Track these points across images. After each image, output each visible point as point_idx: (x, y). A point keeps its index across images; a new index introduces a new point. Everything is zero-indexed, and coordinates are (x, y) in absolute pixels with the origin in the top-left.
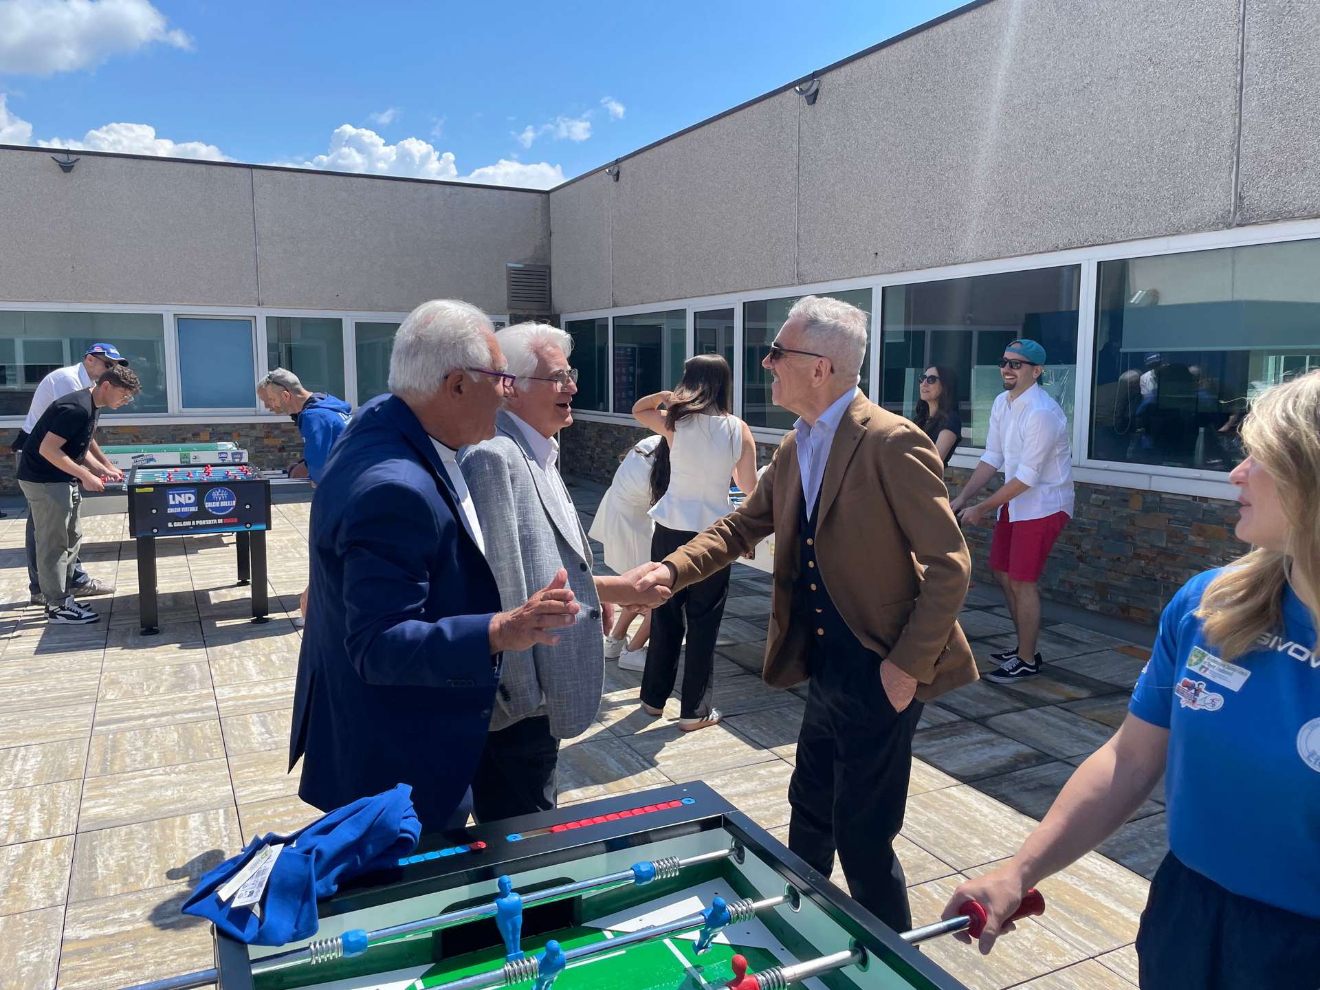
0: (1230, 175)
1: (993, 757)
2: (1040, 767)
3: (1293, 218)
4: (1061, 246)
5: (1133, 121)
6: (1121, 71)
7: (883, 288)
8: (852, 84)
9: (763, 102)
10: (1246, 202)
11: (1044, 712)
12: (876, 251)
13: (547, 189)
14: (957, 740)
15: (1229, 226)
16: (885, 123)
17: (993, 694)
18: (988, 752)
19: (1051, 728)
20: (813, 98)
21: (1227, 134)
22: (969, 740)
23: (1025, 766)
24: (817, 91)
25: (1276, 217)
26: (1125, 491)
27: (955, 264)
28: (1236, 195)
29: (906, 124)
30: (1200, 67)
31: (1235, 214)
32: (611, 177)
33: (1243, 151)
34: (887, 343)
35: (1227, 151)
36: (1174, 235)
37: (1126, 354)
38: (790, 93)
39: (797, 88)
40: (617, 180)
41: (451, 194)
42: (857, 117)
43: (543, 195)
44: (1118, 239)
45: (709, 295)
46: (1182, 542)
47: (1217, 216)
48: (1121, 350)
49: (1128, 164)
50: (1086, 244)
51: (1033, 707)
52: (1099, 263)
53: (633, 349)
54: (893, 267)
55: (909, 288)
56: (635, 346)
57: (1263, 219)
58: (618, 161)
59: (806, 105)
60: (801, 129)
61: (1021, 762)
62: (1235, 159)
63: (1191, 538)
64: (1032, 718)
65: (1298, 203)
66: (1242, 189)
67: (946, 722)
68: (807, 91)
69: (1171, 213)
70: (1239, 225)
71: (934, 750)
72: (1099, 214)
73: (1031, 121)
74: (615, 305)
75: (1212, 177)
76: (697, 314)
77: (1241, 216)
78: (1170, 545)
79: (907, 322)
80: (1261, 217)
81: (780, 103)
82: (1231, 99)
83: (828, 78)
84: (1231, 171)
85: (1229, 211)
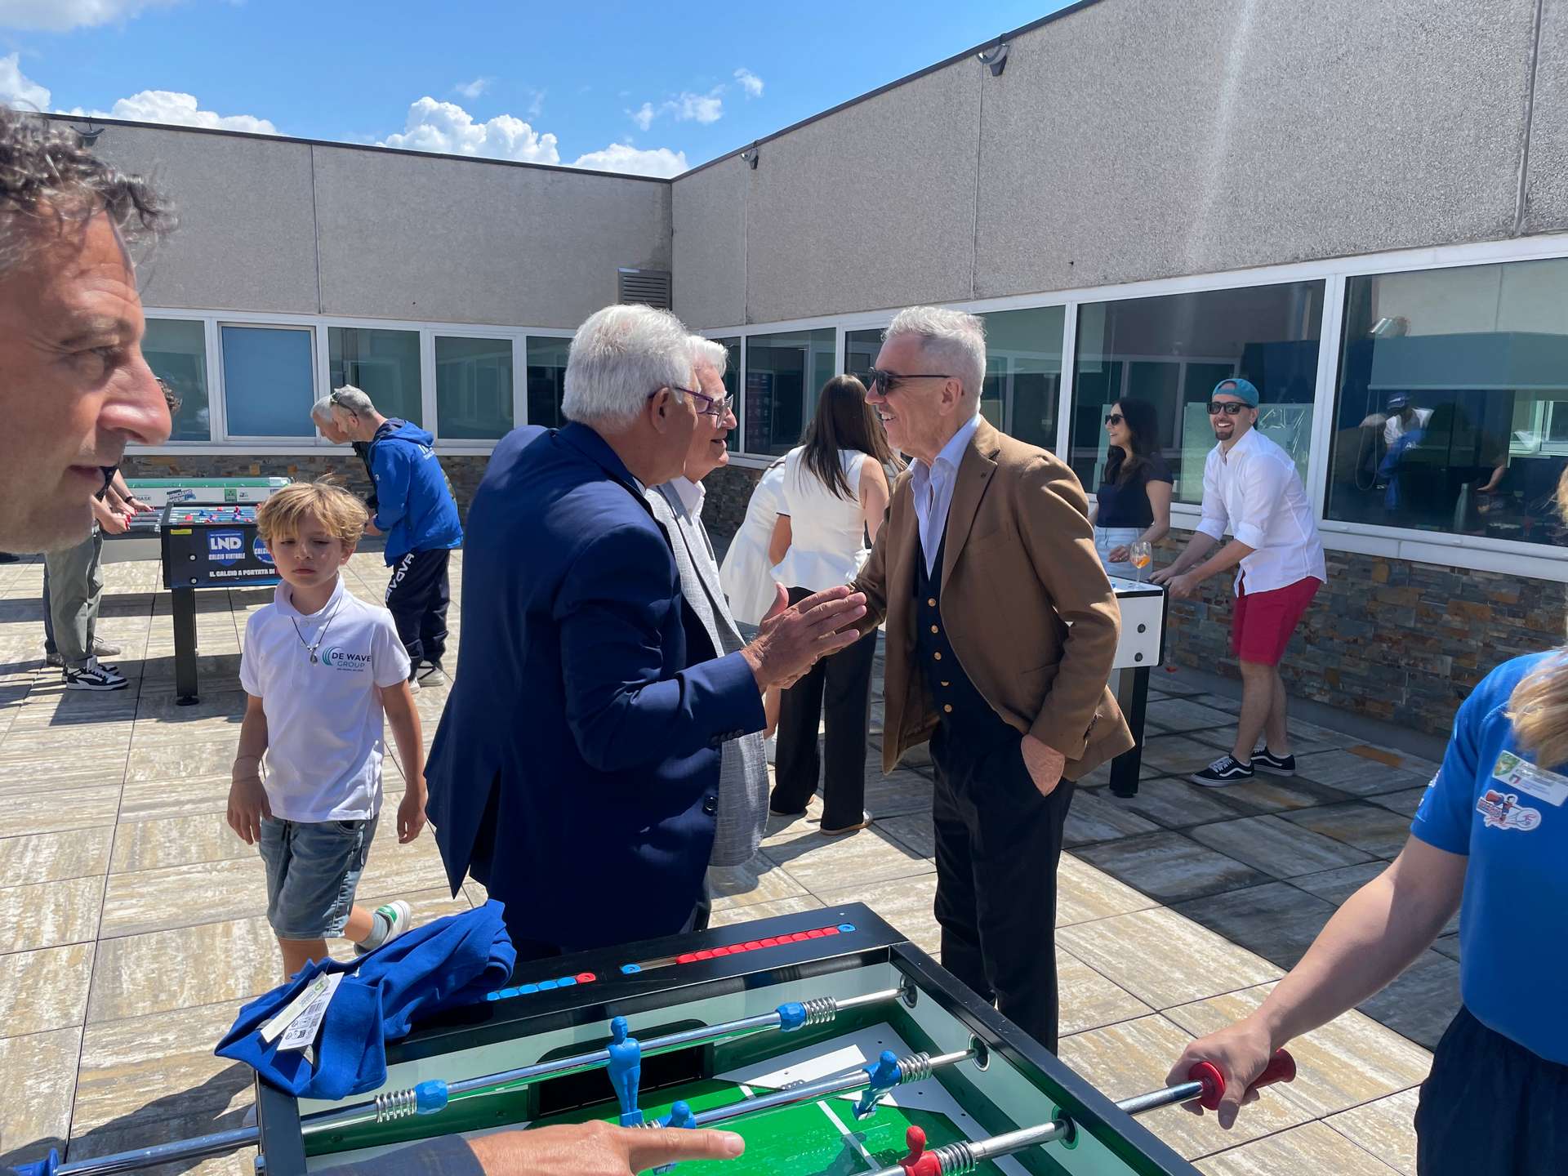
0: (1515, 172)
1: (1197, 875)
2: (1255, 889)
4: (1302, 256)
5: (1398, 102)
6: (1385, 40)
7: (1079, 305)
8: (1048, 50)
9: (937, 73)
10: (1535, 206)
11: (1261, 822)
12: (1071, 260)
13: (669, 178)
14: (1155, 854)
15: (1512, 236)
16: (1088, 100)
17: (1198, 799)
18: (1194, 869)
19: (1268, 842)
20: (999, 68)
21: (1514, 122)
22: (1170, 853)
23: (1237, 886)
24: (1005, 59)
26: (1370, 559)
27: (1170, 277)
28: (1522, 195)
29: (1114, 102)
30: (1485, 36)
31: (1520, 220)
32: (747, 163)
33: (1533, 141)
34: (1081, 374)
35: (1513, 142)
36: (1441, 245)
37: (1374, 392)
38: (972, 61)
39: (981, 55)
40: (755, 167)
41: (553, 181)
42: (1053, 92)
43: (665, 185)
44: (1374, 249)
45: (865, 311)
46: (1435, 623)
47: (1498, 222)
48: (1369, 387)
49: (1390, 156)
50: (1333, 255)
51: (1248, 816)
52: (1348, 279)
53: (770, 376)
54: (1092, 280)
55: (1109, 305)
56: (772, 372)
57: (1555, 228)
58: (756, 144)
59: (991, 76)
60: (984, 107)
61: (1232, 882)
62: (1523, 152)
63: (1446, 617)
64: (1246, 830)
66: (1530, 189)
67: (1140, 831)
68: (993, 58)
69: (1441, 218)
70: (1525, 235)
71: (1128, 864)
72: (1352, 217)
73: (1270, 101)
74: (749, 322)
75: (1494, 174)
76: (850, 335)
77: (1527, 224)
78: (1419, 625)
79: (1106, 350)
80: (1552, 225)
81: (959, 73)
82: (1520, 77)
83: (1019, 42)
84: (1517, 168)
85: (1513, 218)
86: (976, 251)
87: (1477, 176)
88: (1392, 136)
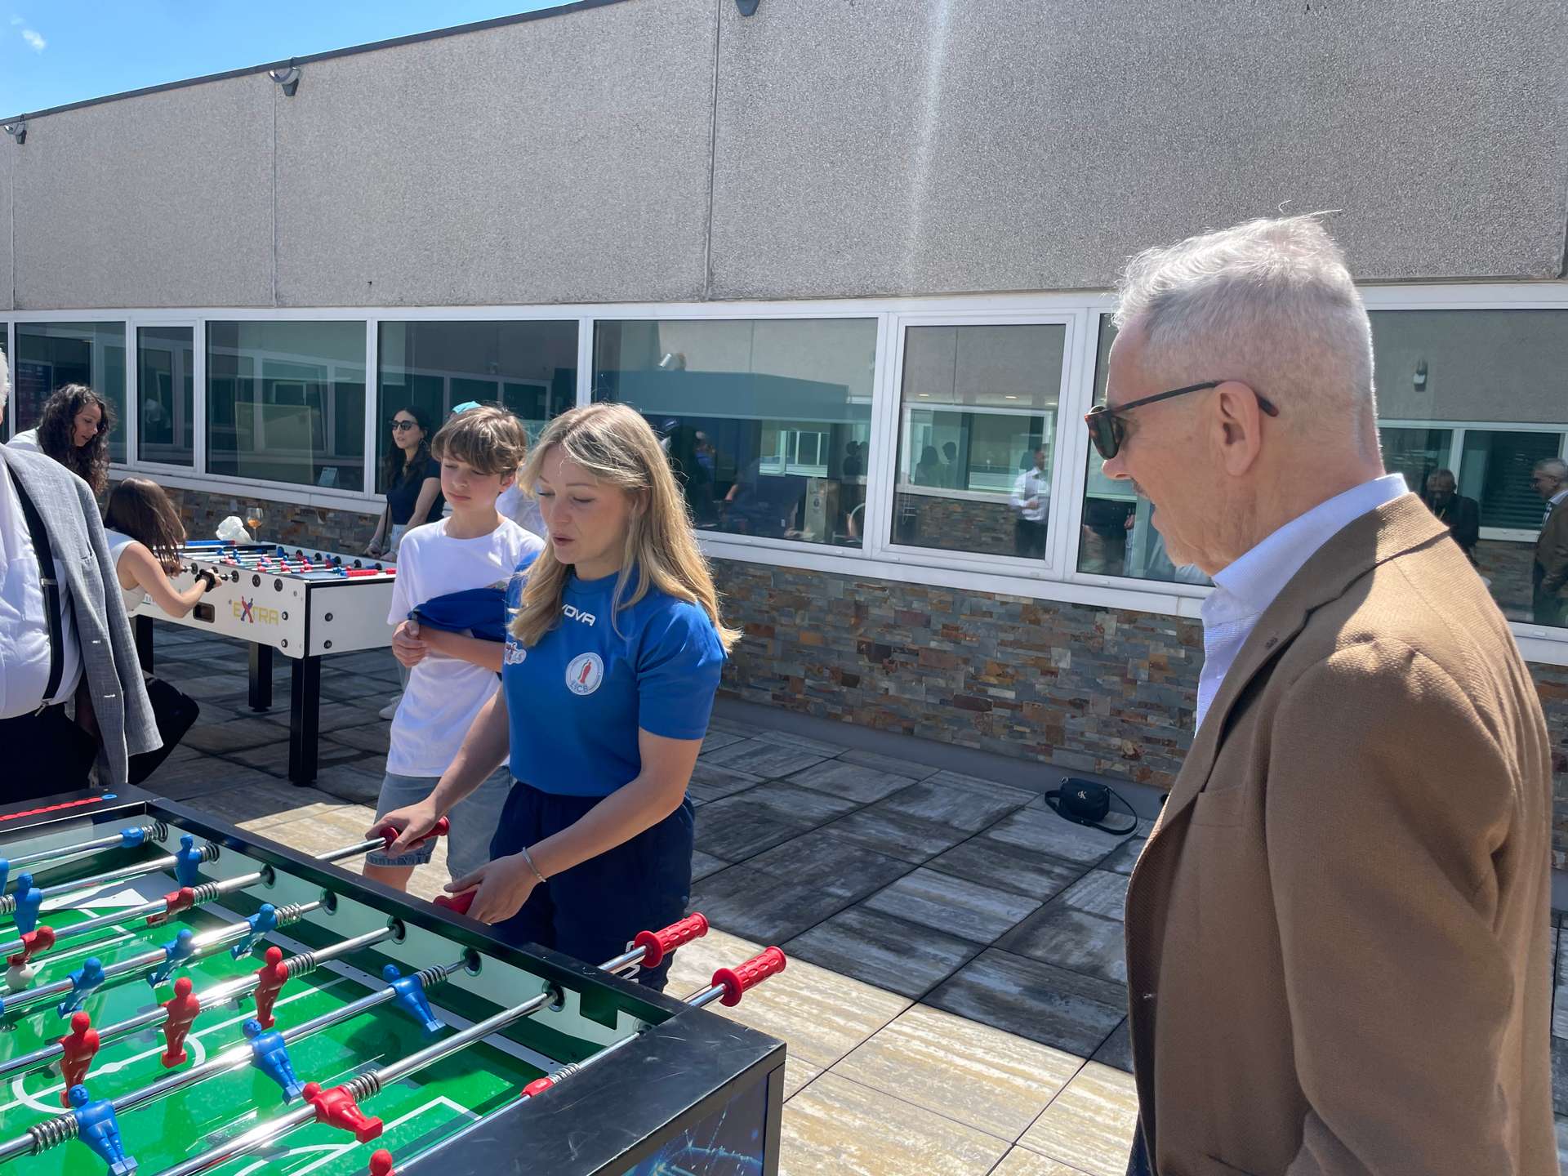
0: (703, 251)
3: (752, 299)
4: (560, 299)
5: (623, 184)
6: (612, 132)
7: (380, 323)
8: (338, 82)
9: (229, 80)
10: (716, 279)
12: (369, 280)
15: (703, 300)
21: (700, 212)
24: (296, 82)
25: (739, 296)
28: (708, 269)
29: (401, 142)
30: (679, 142)
31: (707, 288)
32: (13, 137)
33: (713, 229)
35: (700, 229)
36: (658, 302)
38: (261, 77)
39: (272, 73)
40: (23, 142)
42: (345, 122)
44: (611, 299)
45: (158, 307)
47: (694, 289)
49: (619, 226)
50: (583, 301)
52: (595, 322)
54: (390, 300)
55: (410, 326)
56: (49, 364)
57: (730, 296)
58: (23, 118)
59: (283, 95)
60: (277, 123)
62: (707, 236)
65: (756, 284)
66: (713, 265)
68: (285, 79)
69: (656, 281)
70: (711, 300)
72: (594, 272)
74: (17, 308)
75: (689, 250)
76: (141, 330)
77: (709, 291)
79: (408, 364)
80: (728, 294)
81: (251, 86)
82: (702, 180)
83: (309, 69)
84: (704, 248)
85: (702, 285)
86: (276, 260)
87: (678, 251)
88: (619, 210)
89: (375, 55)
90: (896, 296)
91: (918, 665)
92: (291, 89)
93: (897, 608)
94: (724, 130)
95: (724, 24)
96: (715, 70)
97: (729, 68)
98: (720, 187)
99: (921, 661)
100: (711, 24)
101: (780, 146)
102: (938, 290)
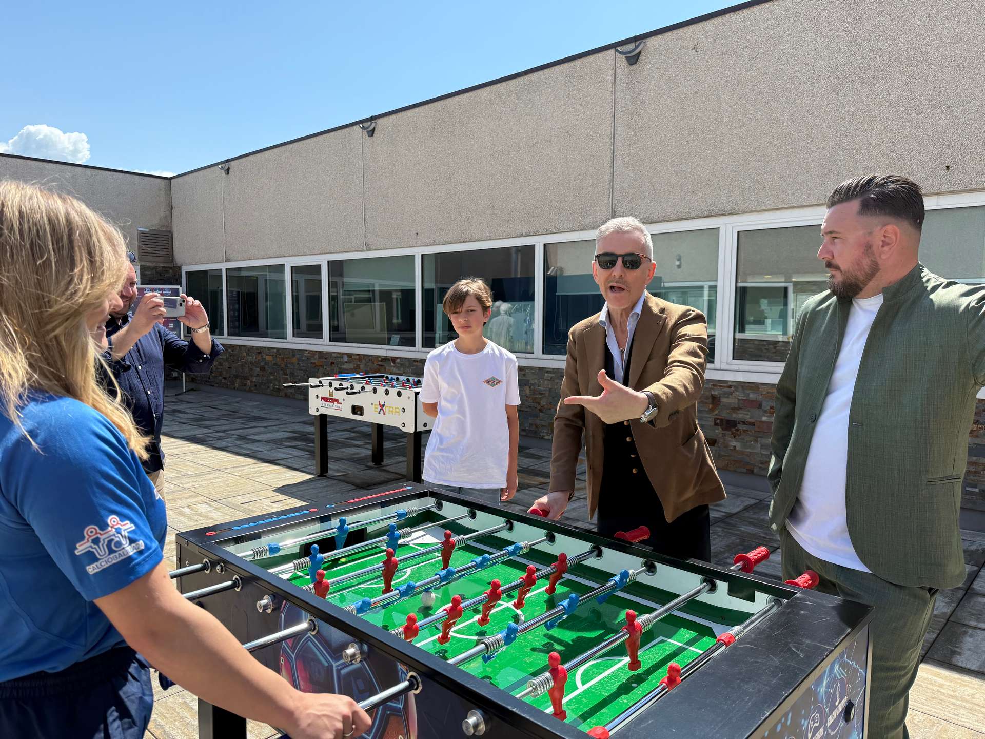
0: (609, 199)
4: (524, 234)
6: (553, 138)
7: (422, 255)
8: (397, 127)
9: (336, 132)
12: (418, 231)
13: (169, 175)
16: (419, 153)
21: (607, 177)
24: (374, 129)
28: (612, 210)
32: (223, 171)
33: (615, 186)
35: (607, 187)
37: (558, 296)
38: (356, 128)
39: (361, 125)
40: (228, 174)
42: (401, 148)
43: (166, 181)
44: (555, 231)
45: (302, 255)
50: (537, 234)
52: (545, 244)
54: (427, 242)
55: (437, 256)
56: (239, 290)
58: (228, 161)
59: (367, 136)
60: (364, 152)
65: (642, 216)
66: (615, 207)
68: (368, 128)
72: (544, 217)
75: (601, 200)
76: (293, 268)
81: (349, 133)
82: (608, 158)
83: (380, 121)
84: (609, 197)
86: (365, 225)
87: (594, 200)
88: (558, 181)
89: (417, 110)
90: (731, 214)
91: (755, 431)
92: (371, 133)
93: (740, 398)
94: (619, 130)
95: (618, 71)
96: (613, 97)
97: (622, 95)
98: (619, 162)
99: (757, 429)
100: (611, 72)
101: (655, 135)
102: (758, 209)
